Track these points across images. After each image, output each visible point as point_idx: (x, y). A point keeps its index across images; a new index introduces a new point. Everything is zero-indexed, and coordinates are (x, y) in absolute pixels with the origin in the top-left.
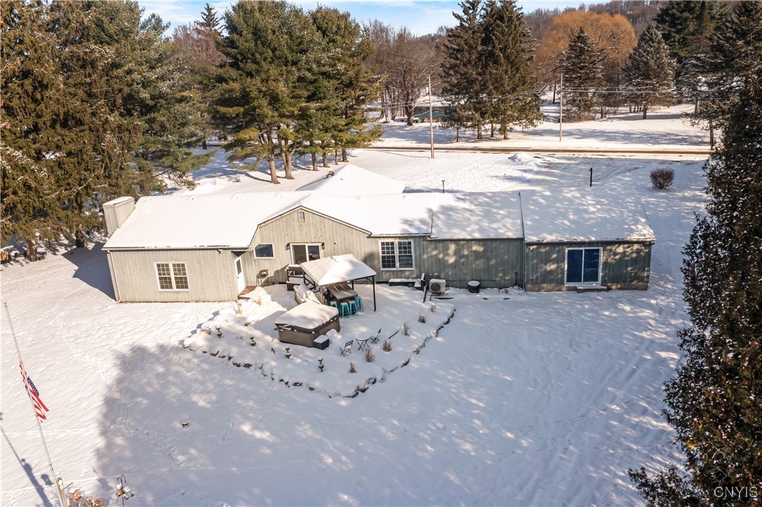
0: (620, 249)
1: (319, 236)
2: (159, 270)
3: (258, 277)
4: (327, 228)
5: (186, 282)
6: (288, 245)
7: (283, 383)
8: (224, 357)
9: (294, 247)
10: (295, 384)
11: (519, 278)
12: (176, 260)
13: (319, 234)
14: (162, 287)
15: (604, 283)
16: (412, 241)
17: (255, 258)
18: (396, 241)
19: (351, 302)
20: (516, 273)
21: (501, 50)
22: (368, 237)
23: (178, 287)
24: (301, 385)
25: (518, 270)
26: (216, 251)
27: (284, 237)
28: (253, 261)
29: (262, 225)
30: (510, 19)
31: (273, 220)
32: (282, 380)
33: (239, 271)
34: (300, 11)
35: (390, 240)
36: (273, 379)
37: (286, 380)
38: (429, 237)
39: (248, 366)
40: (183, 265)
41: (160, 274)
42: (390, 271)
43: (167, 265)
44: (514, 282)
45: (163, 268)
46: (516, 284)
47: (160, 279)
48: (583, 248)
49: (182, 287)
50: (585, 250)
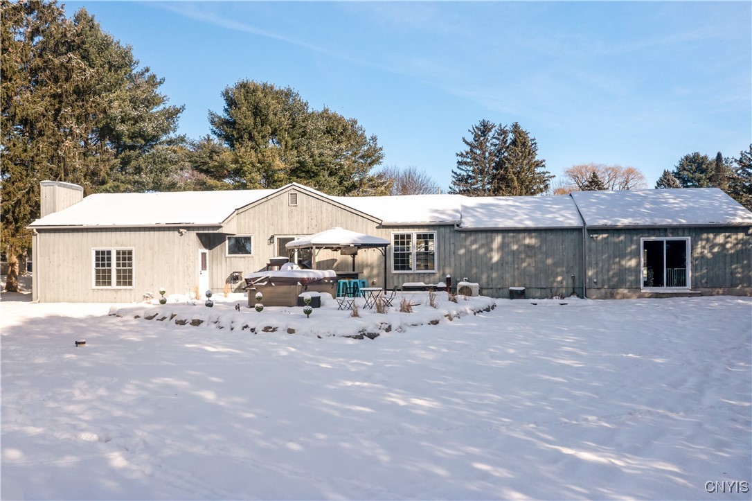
0: (720, 239)
1: (314, 226)
2: (97, 259)
3: (227, 282)
4: (324, 215)
5: (131, 277)
6: (272, 237)
7: (248, 330)
8: (164, 318)
9: (280, 240)
10: (266, 329)
11: (577, 284)
12: (122, 245)
13: (314, 222)
14: (98, 283)
15: (695, 286)
16: (435, 232)
17: (227, 255)
18: (414, 233)
19: (353, 281)
20: (573, 277)
21: (514, 173)
22: (377, 228)
23: (119, 283)
24: (274, 330)
25: (576, 274)
26: (176, 233)
27: (268, 227)
28: (224, 258)
29: (240, 211)
30: (524, 144)
31: (256, 204)
32: (246, 327)
33: (204, 267)
34: (305, 105)
35: (405, 232)
36: (232, 329)
37: (251, 326)
38: (458, 226)
39: (197, 323)
40: (130, 253)
41: (97, 265)
42: (404, 274)
43: (109, 253)
44: (571, 290)
45: (102, 258)
46: (573, 293)
47: (98, 271)
48: (664, 239)
49: (125, 284)
50: (668, 242)
